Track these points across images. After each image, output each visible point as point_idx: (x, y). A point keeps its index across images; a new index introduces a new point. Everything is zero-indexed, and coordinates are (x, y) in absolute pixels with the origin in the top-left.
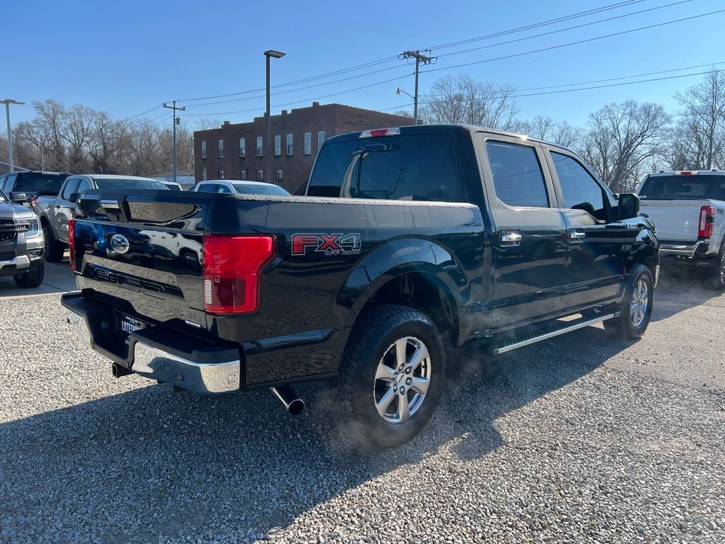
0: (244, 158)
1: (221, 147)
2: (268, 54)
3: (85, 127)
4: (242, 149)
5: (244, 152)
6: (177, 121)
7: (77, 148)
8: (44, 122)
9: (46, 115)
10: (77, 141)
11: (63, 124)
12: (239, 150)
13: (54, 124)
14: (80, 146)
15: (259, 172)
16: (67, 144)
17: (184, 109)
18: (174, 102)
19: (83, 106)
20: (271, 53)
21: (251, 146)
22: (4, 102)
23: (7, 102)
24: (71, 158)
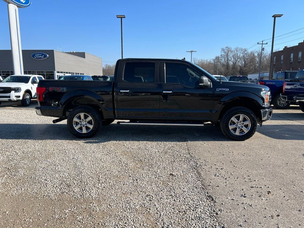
0: (292, 63)
1: (282, 59)
2: (275, 17)
3: (238, 56)
4: (292, 58)
5: (292, 60)
6: (263, 49)
7: (234, 64)
8: (224, 55)
9: (225, 52)
10: (235, 61)
11: (231, 55)
12: (290, 59)
13: (227, 55)
14: (236, 63)
15: (298, 69)
16: (231, 63)
17: (267, 43)
18: (263, 41)
19: (239, 47)
20: (275, 16)
21: (296, 56)
22: (190, 52)
23: (191, 52)
24: (232, 68)
